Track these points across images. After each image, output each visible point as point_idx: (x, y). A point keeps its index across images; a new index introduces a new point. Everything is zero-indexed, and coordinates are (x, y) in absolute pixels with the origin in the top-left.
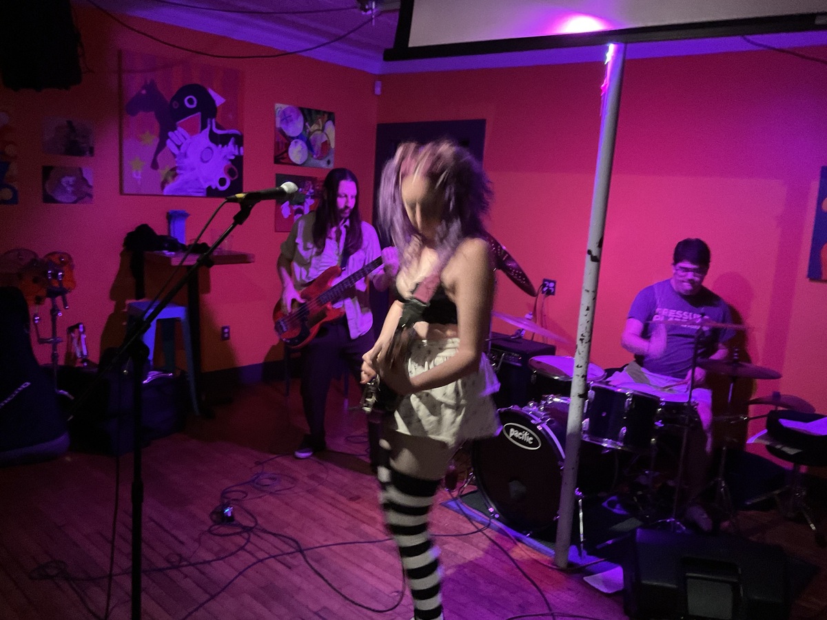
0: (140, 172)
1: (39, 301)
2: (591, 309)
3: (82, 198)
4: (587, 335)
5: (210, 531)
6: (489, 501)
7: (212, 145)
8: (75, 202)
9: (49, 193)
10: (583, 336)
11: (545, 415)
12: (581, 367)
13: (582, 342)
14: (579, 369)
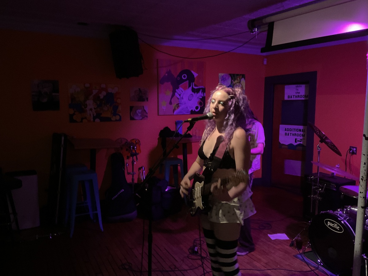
0: (165, 106)
1: (128, 158)
2: (367, 164)
3: (144, 118)
4: (365, 177)
5: (188, 257)
6: (318, 256)
7: (193, 93)
8: (141, 119)
9: (132, 116)
10: (363, 177)
11: (346, 216)
12: (362, 193)
13: (362, 180)
14: (361, 194)
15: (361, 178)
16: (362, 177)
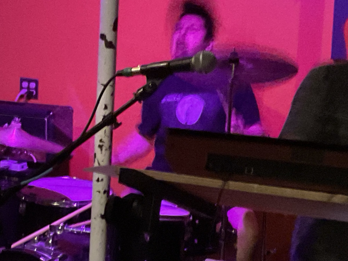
2: (109, 107)
4: (106, 140)
10: (103, 142)
11: (54, 250)
12: (102, 180)
13: (102, 150)
14: (100, 183)
15: (97, 143)
16: (101, 141)
